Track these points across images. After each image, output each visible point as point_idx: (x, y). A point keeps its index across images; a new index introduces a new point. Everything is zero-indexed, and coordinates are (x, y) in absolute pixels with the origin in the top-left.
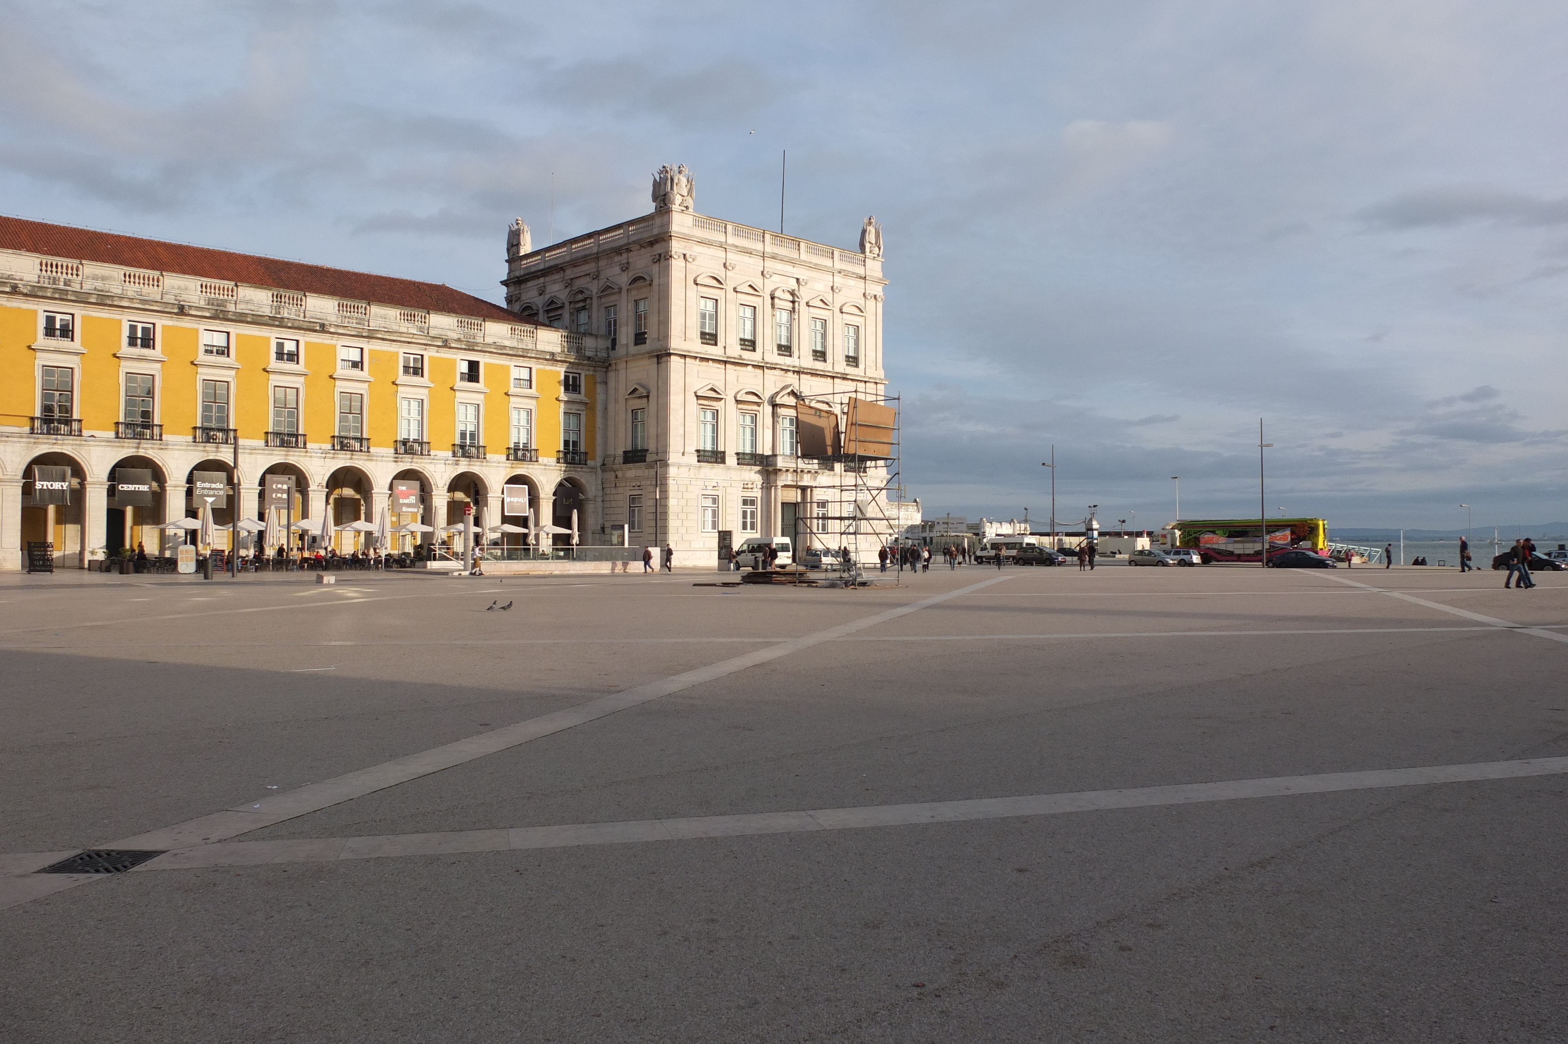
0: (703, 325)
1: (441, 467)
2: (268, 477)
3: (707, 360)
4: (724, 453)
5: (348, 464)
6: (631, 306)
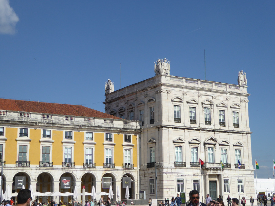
0: (175, 115)
1: (79, 171)
2: (16, 177)
3: (177, 128)
4: (185, 163)
5: (45, 171)
6: (149, 110)
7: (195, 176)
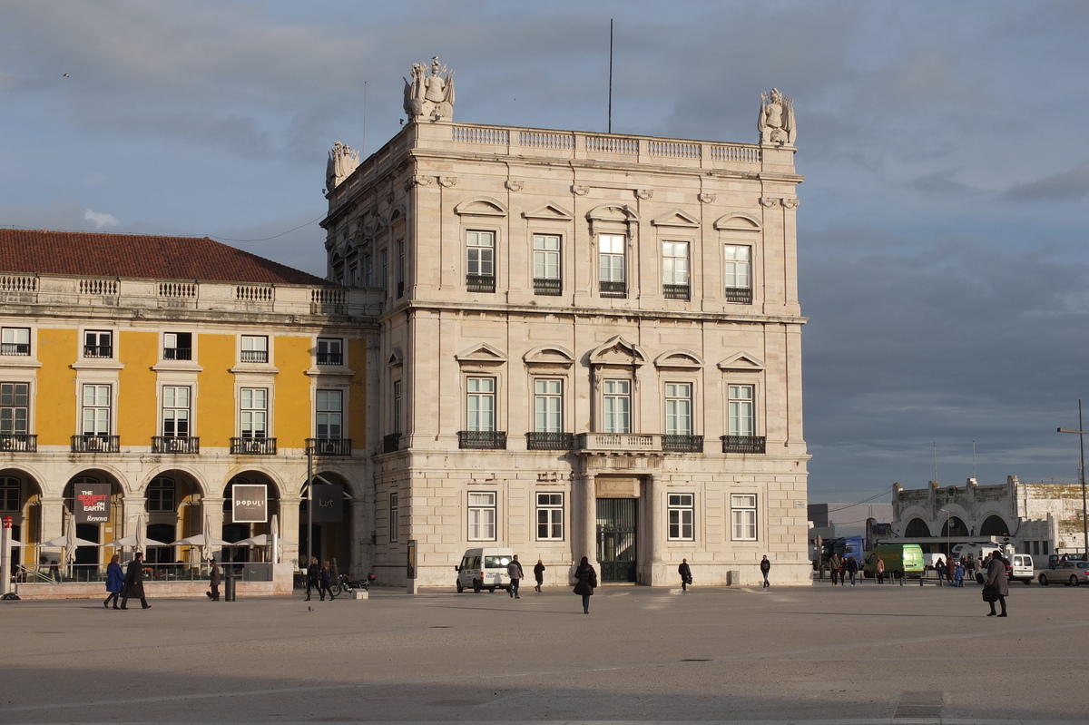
1: (136, 465)
3: (478, 312)
4: (506, 434)
7: (546, 481)
